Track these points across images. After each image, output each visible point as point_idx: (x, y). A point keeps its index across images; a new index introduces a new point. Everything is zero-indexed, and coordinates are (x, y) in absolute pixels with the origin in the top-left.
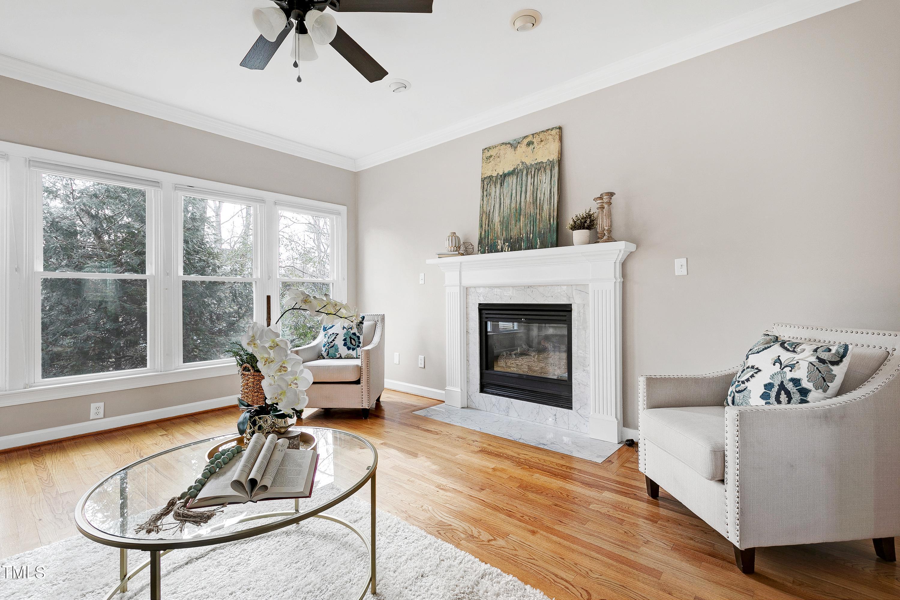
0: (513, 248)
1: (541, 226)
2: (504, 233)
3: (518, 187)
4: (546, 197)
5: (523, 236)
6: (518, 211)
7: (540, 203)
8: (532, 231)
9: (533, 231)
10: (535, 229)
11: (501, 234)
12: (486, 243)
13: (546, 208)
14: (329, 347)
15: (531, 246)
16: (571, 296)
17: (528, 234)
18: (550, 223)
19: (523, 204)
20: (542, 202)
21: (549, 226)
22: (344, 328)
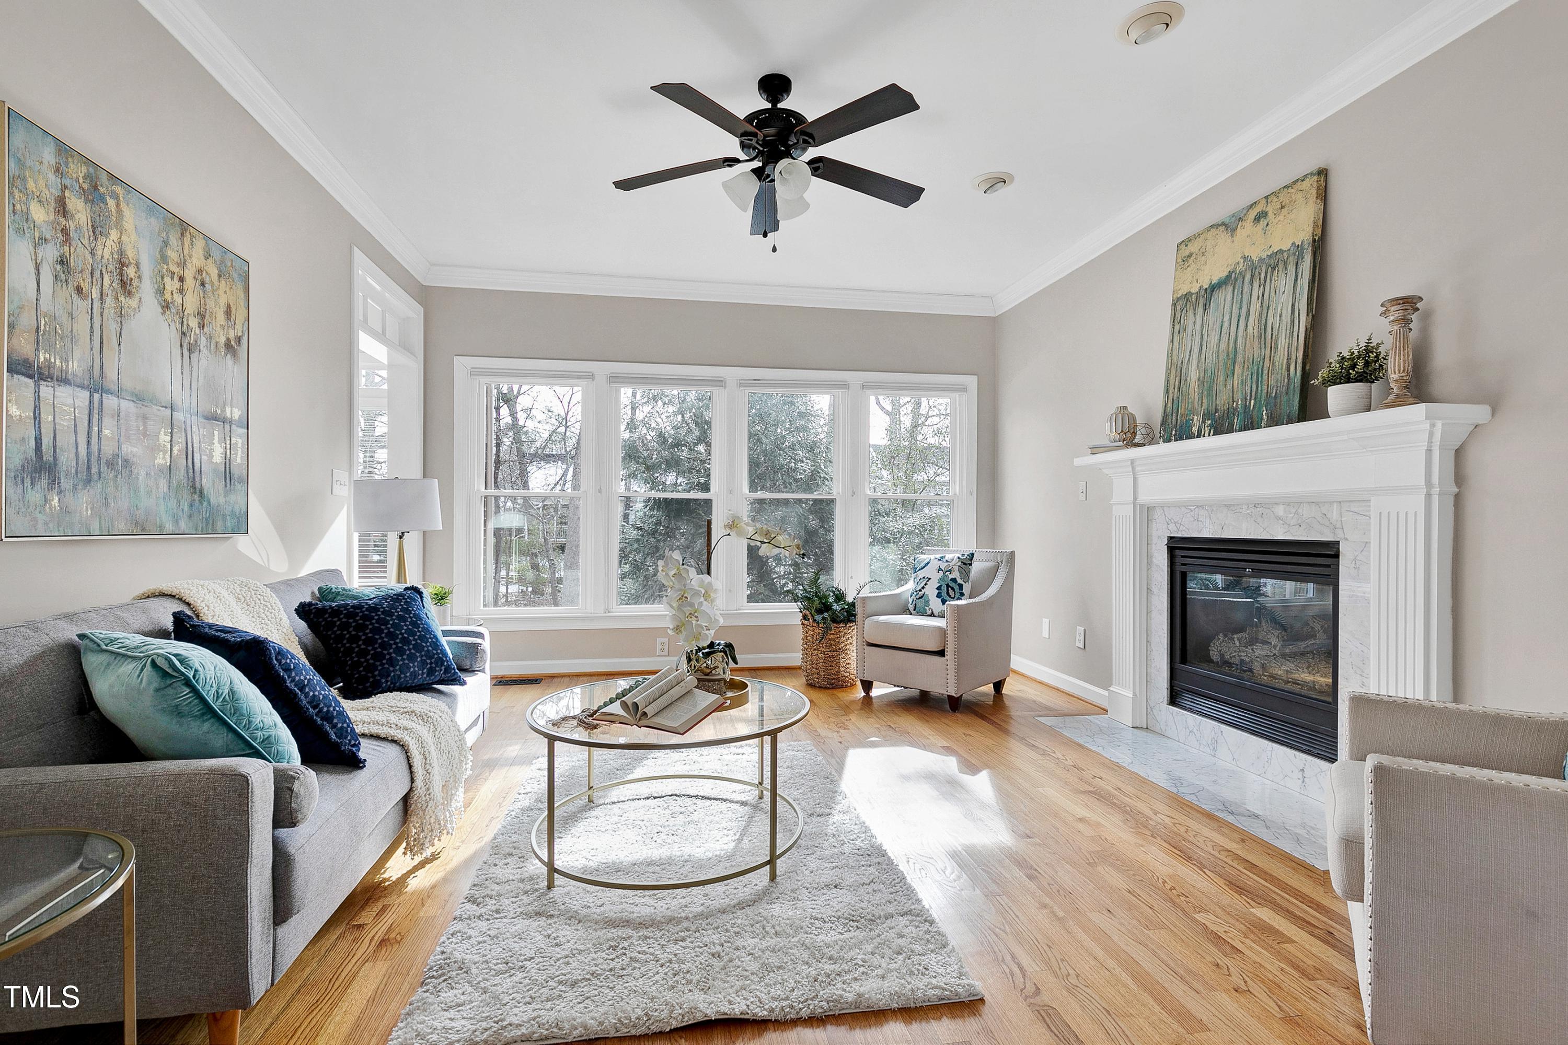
0: (1218, 430)
1: (1272, 382)
2: (1205, 401)
3: (1234, 307)
4: (1284, 323)
5: (1237, 404)
6: (1231, 356)
7: (1272, 334)
8: (1253, 394)
9: (1256, 392)
10: (1259, 388)
11: (1200, 403)
12: (1174, 422)
13: (1283, 343)
14: (917, 597)
15: (1250, 424)
16: (1339, 525)
17: (1246, 399)
18: (1289, 375)
19: (1240, 340)
20: (1275, 333)
21: (1286, 380)
22: (940, 569)
